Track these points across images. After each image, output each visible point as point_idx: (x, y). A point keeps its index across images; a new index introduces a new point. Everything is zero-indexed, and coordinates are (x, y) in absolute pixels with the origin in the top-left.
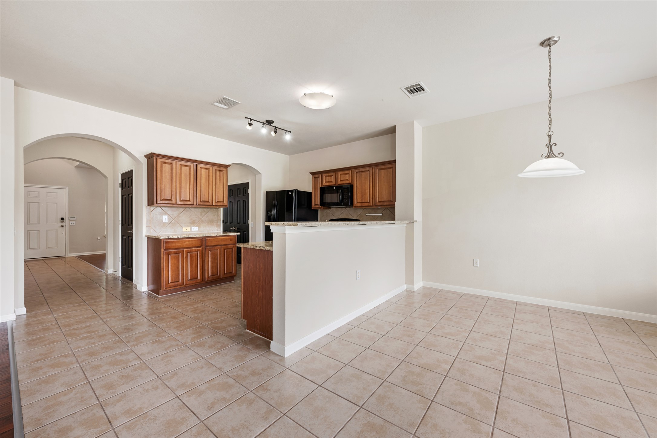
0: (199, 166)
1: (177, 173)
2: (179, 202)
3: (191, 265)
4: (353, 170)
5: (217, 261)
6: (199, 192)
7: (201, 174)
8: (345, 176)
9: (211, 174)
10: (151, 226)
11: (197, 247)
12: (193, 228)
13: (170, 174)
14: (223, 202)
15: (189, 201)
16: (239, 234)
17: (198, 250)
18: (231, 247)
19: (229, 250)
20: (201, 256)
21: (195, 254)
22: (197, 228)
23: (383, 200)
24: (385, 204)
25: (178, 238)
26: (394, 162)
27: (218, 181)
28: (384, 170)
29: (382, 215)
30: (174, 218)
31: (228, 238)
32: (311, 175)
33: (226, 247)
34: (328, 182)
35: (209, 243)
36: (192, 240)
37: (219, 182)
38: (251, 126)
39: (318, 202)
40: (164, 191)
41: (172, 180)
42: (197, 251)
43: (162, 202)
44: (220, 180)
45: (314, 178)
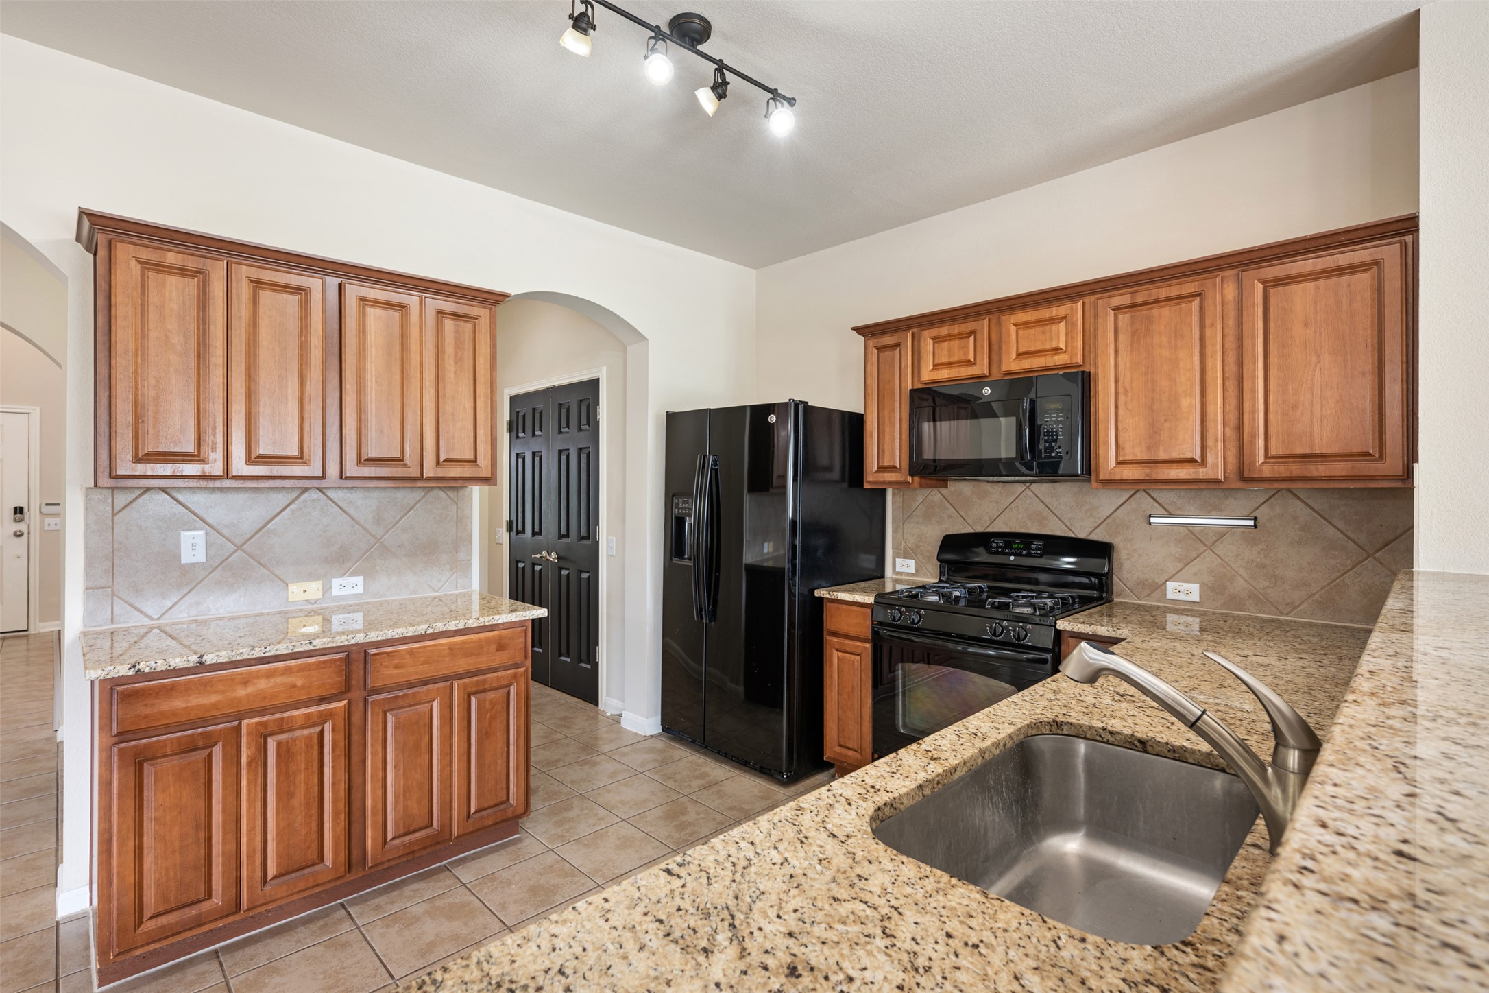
0: (354, 290)
1: (235, 323)
2: (240, 466)
3: (284, 797)
4: (1089, 300)
5: (427, 757)
6: (355, 416)
7: (365, 332)
8: (1044, 332)
9: (414, 332)
10: (112, 587)
11: (322, 700)
12: (336, 582)
13: (192, 327)
14: (475, 461)
15: (300, 459)
16: (542, 612)
17: (323, 718)
18: (503, 683)
19: (491, 695)
20: (342, 744)
21: (309, 738)
22: (359, 580)
23: (1299, 451)
24: (1322, 469)
25: (201, 666)
26: (1408, 226)
27: (449, 365)
28: (1311, 285)
29: (1255, 526)
30: (238, 541)
31: (488, 641)
32: (862, 338)
33: (477, 683)
34: (950, 364)
35: (386, 674)
36: (288, 670)
37: (453, 369)
38: (584, 31)
39: (897, 454)
40: (156, 413)
41: (201, 356)
42: (316, 720)
43: (140, 469)
44: (458, 360)
45: (877, 348)
